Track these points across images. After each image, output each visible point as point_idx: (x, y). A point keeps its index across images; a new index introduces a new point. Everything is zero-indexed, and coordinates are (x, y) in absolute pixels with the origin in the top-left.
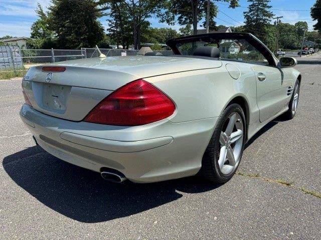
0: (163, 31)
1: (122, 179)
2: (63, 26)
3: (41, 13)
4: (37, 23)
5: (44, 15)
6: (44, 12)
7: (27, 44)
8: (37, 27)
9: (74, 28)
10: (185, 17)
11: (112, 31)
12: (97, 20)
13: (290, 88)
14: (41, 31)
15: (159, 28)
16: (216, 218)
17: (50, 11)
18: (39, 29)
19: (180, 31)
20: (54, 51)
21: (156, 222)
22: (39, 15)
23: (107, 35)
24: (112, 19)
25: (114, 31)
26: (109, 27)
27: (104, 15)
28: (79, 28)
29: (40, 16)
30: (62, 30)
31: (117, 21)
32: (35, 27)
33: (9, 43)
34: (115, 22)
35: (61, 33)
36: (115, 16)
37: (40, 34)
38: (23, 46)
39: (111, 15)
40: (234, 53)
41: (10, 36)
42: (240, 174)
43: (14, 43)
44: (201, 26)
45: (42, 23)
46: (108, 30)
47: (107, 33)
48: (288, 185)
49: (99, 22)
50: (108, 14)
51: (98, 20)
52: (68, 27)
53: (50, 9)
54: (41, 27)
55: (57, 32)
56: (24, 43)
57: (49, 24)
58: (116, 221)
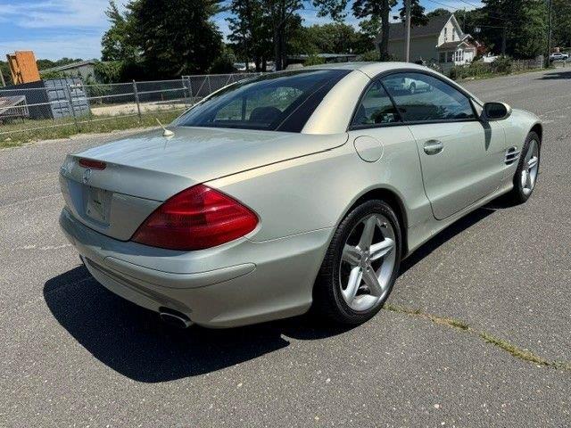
0: (328, 29)
1: (188, 324)
2: (152, 36)
3: (115, 15)
4: (110, 33)
5: (119, 18)
6: (120, 14)
7: (95, 71)
8: (111, 39)
9: (171, 38)
10: (366, 3)
11: (236, 38)
12: (209, 21)
13: (512, 150)
14: (118, 46)
15: (321, 26)
16: (329, 380)
17: (130, 11)
18: (114, 44)
19: (360, 28)
20: (138, 85)
21: (240, 385)
22: (112, 19)
23: (229, 46)
24: (235, 16)
25: (240, 38)
26: (231, 32)
27: (221, 11)
28: (180, 38)
29: (114, 22)
30: (151, 44)
31: (243, 20)
32: (108, 41)
33: (66, 72)
34: (240, 21)
35: (149, 49)
36: (241, 10)
37: (117, 51)
38: (90, 75)
39: (233, 10)
40: (463, 62)
41: (69, 58)
42: (391, 309)
43: (75, 72)
44: (395, 18)
45: (118, 32)
46: (229, 37)
47: (229, 42)
48: (464, 328)
49: (213, 24)
50: (228, 9)
51: (211, 19)
52: (161, 38)
53: (129, 7)
54: (118, 39)
55: (144, 48)
56: (91, 70)
57: (130, 34)
58: (185, 381)
